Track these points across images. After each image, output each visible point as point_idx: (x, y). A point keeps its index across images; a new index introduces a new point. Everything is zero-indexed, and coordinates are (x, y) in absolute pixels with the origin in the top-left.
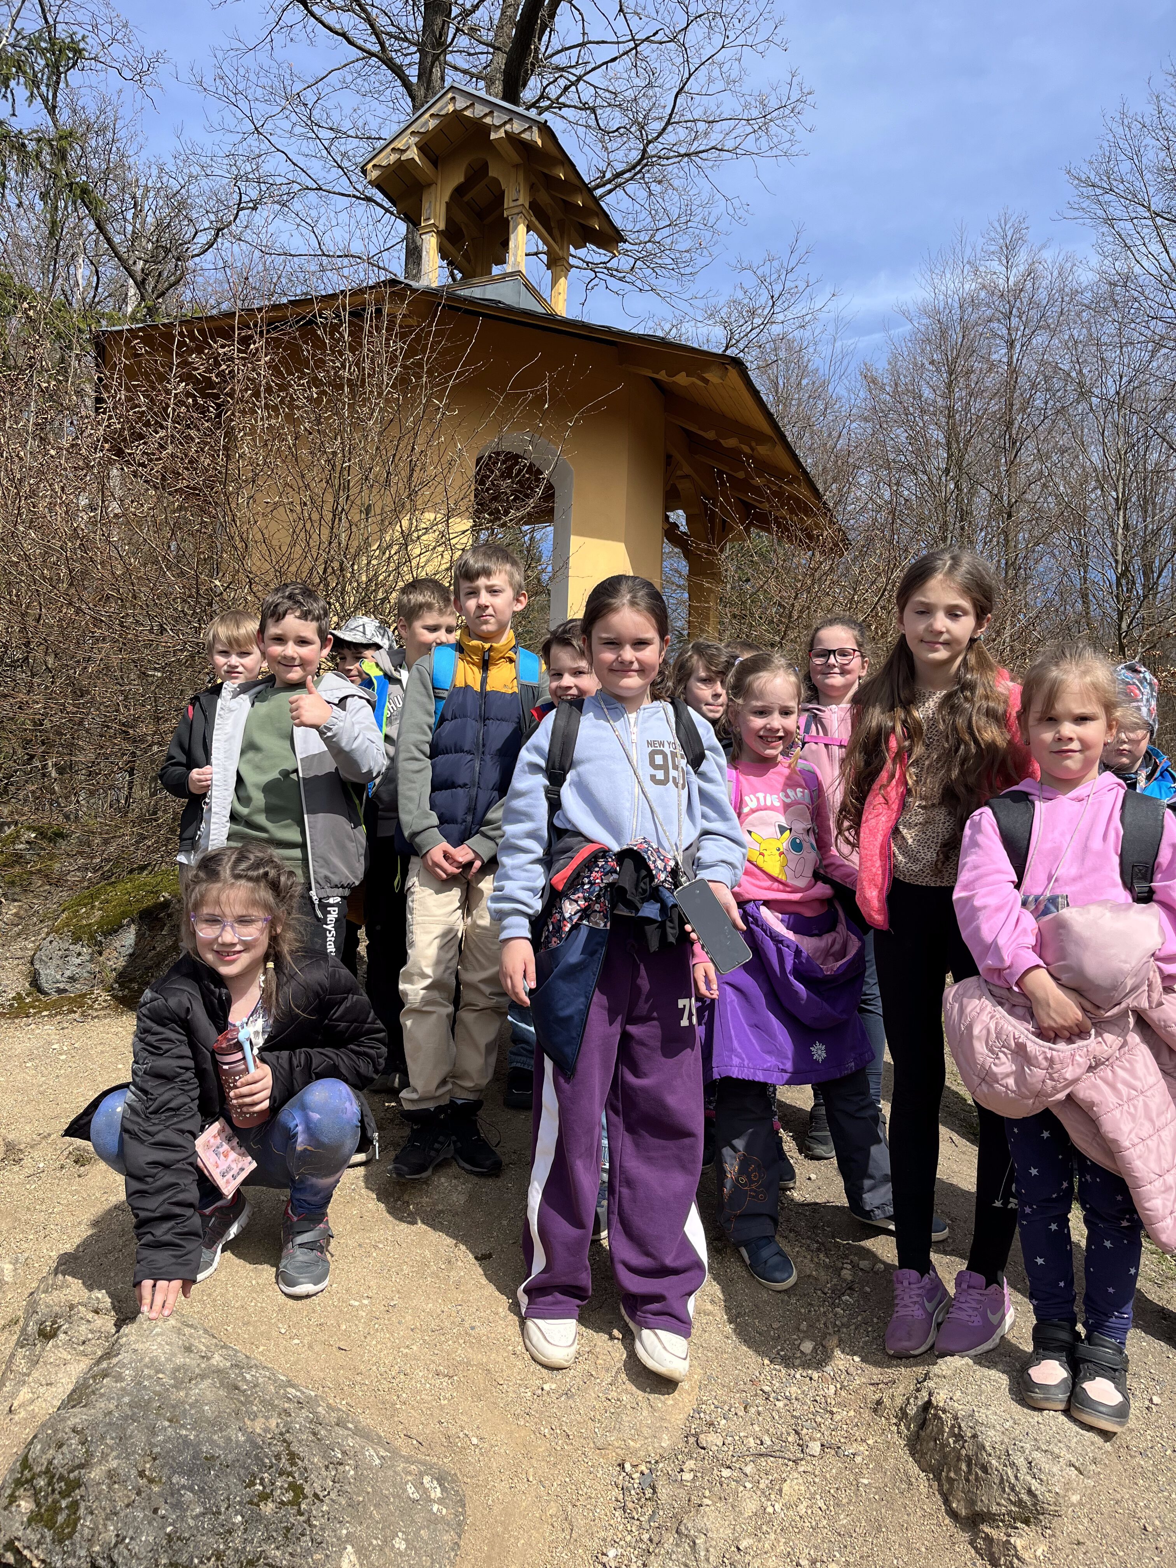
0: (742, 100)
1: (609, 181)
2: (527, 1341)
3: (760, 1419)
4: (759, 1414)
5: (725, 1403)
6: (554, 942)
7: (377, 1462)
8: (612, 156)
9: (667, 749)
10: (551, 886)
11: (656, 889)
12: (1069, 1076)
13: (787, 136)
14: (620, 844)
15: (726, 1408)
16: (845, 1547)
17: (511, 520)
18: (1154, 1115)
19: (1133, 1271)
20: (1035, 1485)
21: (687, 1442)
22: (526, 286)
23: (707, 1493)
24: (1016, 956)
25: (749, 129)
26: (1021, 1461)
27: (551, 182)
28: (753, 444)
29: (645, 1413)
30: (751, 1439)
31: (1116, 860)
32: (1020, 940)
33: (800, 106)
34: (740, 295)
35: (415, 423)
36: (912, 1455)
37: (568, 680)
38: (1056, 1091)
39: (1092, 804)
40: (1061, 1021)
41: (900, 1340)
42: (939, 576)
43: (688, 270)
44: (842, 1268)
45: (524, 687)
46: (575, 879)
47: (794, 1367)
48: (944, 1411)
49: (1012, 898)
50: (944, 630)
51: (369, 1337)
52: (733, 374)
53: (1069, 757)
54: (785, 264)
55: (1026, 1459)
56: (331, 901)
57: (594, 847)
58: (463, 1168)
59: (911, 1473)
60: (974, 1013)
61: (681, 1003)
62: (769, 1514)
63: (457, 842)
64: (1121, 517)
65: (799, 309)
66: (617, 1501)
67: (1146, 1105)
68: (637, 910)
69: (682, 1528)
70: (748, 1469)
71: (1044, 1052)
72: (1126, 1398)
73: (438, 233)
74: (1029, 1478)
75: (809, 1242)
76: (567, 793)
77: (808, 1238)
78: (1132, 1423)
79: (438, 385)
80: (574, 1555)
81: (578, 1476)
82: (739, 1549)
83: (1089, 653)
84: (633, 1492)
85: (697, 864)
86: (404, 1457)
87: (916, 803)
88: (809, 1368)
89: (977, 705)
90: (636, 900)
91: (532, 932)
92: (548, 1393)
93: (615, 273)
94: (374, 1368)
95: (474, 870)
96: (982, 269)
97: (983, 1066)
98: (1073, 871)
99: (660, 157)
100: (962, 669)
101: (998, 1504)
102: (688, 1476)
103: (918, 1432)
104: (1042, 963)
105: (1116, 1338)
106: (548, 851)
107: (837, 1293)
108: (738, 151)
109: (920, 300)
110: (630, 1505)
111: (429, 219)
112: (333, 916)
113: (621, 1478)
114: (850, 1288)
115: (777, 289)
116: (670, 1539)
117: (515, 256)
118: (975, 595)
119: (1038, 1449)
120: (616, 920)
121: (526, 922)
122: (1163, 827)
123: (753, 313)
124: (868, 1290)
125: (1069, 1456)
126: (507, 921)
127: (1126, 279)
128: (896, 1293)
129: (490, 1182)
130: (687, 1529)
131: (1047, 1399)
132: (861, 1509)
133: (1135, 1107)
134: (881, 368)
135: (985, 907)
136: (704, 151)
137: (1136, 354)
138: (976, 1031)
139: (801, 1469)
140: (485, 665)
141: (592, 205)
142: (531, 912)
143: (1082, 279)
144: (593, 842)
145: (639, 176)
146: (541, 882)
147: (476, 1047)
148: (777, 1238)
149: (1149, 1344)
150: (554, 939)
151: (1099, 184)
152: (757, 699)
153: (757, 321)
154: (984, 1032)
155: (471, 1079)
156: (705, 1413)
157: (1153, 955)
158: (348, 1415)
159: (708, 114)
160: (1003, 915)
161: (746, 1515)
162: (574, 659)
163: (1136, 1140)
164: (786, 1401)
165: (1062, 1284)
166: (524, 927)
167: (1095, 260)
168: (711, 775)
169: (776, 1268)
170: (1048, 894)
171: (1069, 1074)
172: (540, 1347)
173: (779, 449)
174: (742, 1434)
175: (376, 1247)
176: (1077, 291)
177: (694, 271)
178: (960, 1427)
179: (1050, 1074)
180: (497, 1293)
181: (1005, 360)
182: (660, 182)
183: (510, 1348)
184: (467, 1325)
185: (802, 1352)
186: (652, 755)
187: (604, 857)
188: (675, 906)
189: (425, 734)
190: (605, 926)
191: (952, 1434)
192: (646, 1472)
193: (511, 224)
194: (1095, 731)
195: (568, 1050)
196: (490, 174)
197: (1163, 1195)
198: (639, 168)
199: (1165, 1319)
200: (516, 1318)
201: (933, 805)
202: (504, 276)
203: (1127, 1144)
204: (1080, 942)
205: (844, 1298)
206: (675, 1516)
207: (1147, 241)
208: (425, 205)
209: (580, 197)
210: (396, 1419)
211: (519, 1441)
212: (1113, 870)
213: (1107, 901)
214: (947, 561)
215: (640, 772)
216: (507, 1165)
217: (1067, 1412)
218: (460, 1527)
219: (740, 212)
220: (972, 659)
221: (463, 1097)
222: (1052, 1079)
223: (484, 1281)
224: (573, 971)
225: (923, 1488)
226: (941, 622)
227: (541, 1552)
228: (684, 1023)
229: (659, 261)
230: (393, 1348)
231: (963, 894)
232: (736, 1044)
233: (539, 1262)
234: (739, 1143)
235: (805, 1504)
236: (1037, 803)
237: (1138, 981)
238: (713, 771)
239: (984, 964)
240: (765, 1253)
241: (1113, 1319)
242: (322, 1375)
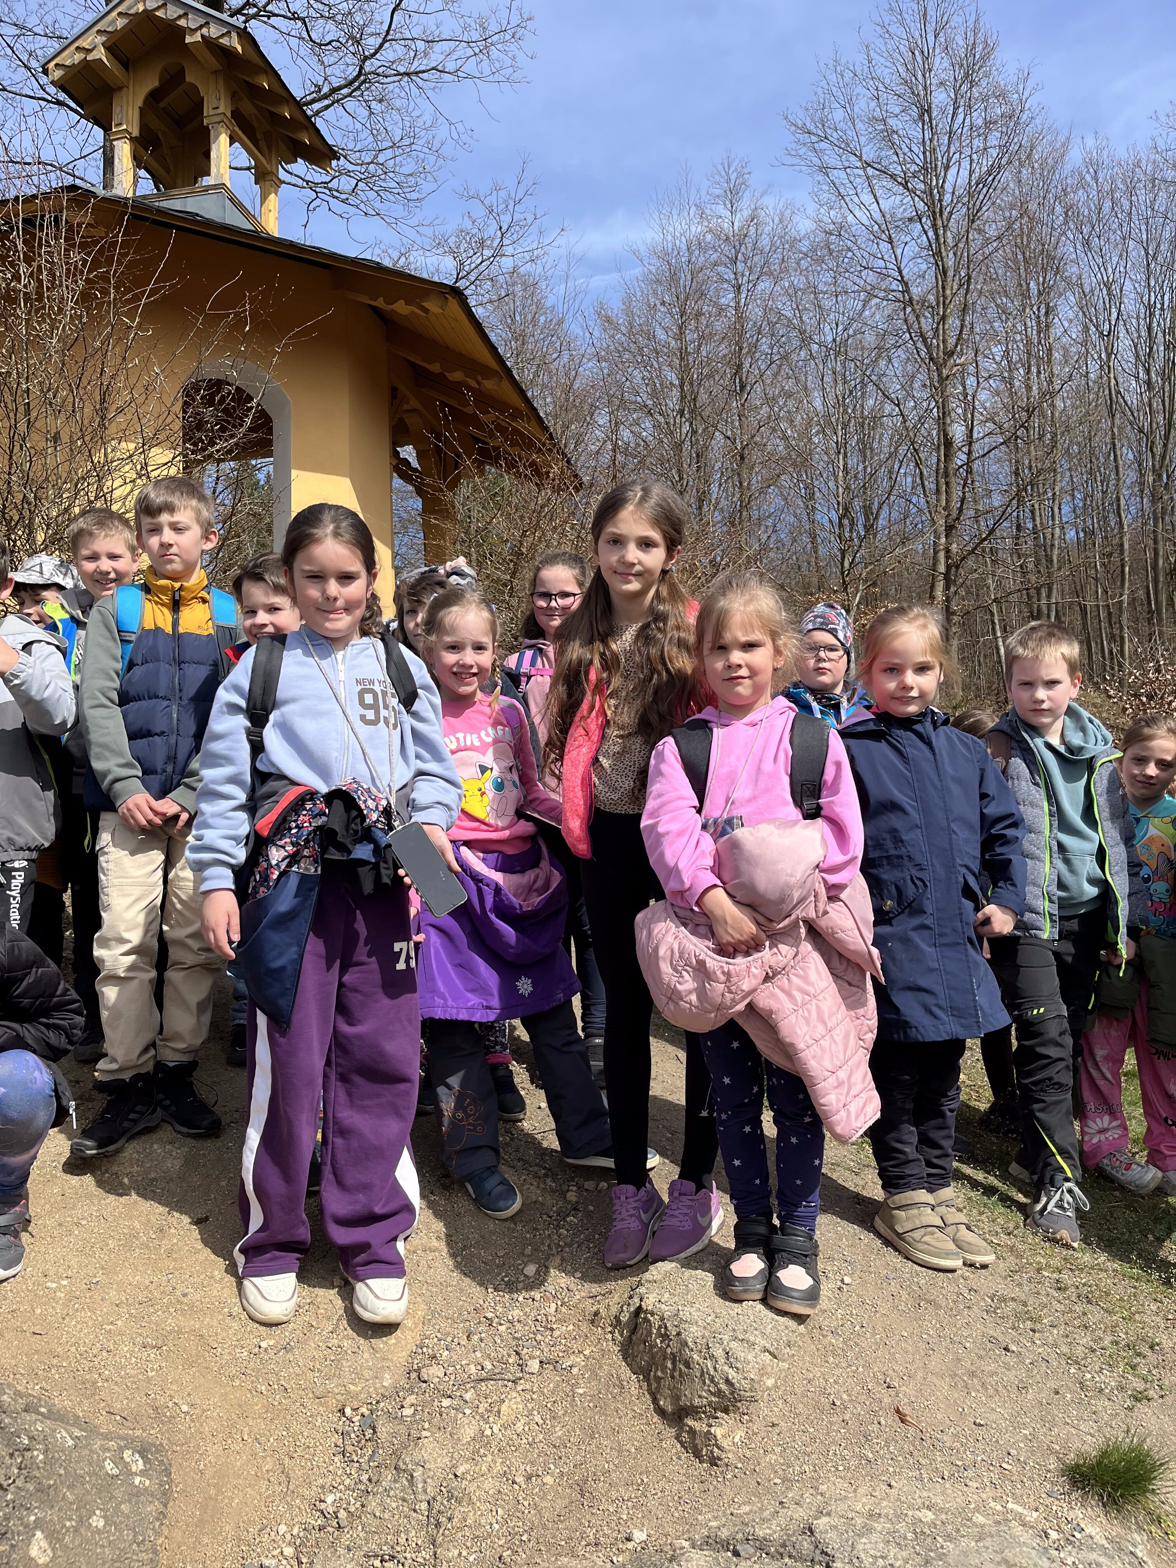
0: (461, 21)
1: (326, 97)
2: (244, 1301)
3: (483, 1345)
4: (481, 1340)
5: (448, 1334)
6: (262, 892)
7: (71, 1442)
8: (329, 71)
9: (377, 688)
10: (256, 833)
11: (369, 829)
12: (745, 987)
13: (508, 62)
14: (328, 786)
15: (449, 1339)
16: (560, 1458)
17: (218, 451)
18: (826, 1016)
19: (817, 1162)
20: (732, 1374)
21: (409, 1378)
22: (231, 200)
23: (427, 1425)
24: (695, 877)
25: (470, 52)
26: (719, 1353)
27: (254, 91)
28: (479, 378)
29: (366, 1356)
30: (472, 1366)
31: (786, 780)
32: (698, 863)
33: (521, 32)
34: (468, 224)
35: (103, 343)
36: (625, 1359)
37: (262, 617)
38: (735, 1002)
39: (765, 728)
40: (737, 936)
41: (617, 1253)
42: (630, 508)
43: (414, 196)
44: (568, 1191)
45: (220, 628)
46: (280, 824)
47: (518, 1291)
48: (652, 1314)
49: (692, 821)
50: (636, 561)
51: (67, 1319)
52: (453, 304)
53: (739, 684)
54: (513, 195)
55: (724, 1350)
56: (16, 864)
57: (301, 789)
58: (179, 1132)
59: (623, 1377)
60: (660, 936)
61: (397, 946)
62: (487, 1436)
63: (162, 793)
64: (841, 461)
65: (529, 242)
66: (336, 1446)
67: (818, 1007)
68: (349, 852)
69: (401, 1464)
70: (468, 1396)
71: (722, 967)
72: (817, 1281)
73: (132, 139)
74: (726, 1368)
75: (536, 1169)
76: (271, 736)
77: (537, 1165)
78: (824, 1303)
79: (128, 302)
80: (290, 1506)
81: (295, 1427)
82: (456, 1476)
83: (754, 582)
84: (353, 1435)
85: (412, 805)
86: (102, 1434)
87: (613, 732)
88: (532, 1289)
89: (669, 636)
90: (348, 842)
91: (237, 881)
92: (266, 1350)
93: (335, 193)
94: (73, 1349)
95: (181, 823)
96: (708, 212)
97: (669, 985)
98: (748, 793)
99: (378, 75)
100: (655, 602)
101: (700, 1397)
102: (408, 1412)
103: (630, 1337)
104: (719, 883)
105: (805, 1226)
106: (251, 797)
107: (563, 1215)
108: (460, 74)
109: (649, 241)
110: (350, 1448)
111: (120, 124)
112: (18, 880)
113: (341, 1423)
114: (575, 1209)
115: (506, 220)
116: (388, 1476)
117: (218, 167)
118: (665, 527)
119: (735, 1339)
120: (327, 864)
121: (229, 873)
122: (828, 746)
123: (482, 243)
124: (591, 1208)
125: (764, 1343)
126: (209, 872)
127: (840, 229)
128: (615, 1208)
129: (208, 1144)
130: (405, 1464)
131: (746, 1291)
132: (576, 1419)
133: (809, 1011)
134: (615, 306)
135: (668, 833)
136: (424, 72)
137: (850, 303)
138: (662, 952)
139: (519, 1388)
140: (176, 605)
141: (302, 120)
142: (233, 861)
143: (800, 226)
144: (299, 785)
145: (358, 93)
146: (245, 829)
147: (185, 1004)
148: (502, 1168)
149: (843, 1228)
150: (262, 889)
151: (815, 131)
152: (448, 634)
153: (487, 253)
154: (669, 953)
155: (183, 1039)
156: (428, 1347)
157: (817, 866)
158: (40, 1399)
159: (428, 32)
160: (684, 840)
161: (465, 1441)
162: (267, 594)
163: (811, 1042)
164: (509, 1325)
165: (758, 1182)
166: (226, 877)
167: (811, 208)
168: (424, 714)
169: (500, 1197)
170: (725, 816)
171: (746, 986)
172: (256, 1305)
173: (506, 384)
174: (463, 1363)
175: (78, 1224)
176: (795, 239)
177: (420, 196)
178: (666, 1327)
179: (728, 987)
180: (213, 1256)
181: (732, 304)
182: (381, 101)
183: (226, 1310)
184: (178, 1293)
185: (526, 1276)
186: (361, 694)
187: (311, 799)
188: (389, 846)
189: (113, 680)
190: (316, 871)
191: (660, 1335)
192: (367, 1413)
193: (212, 132)
194: (762, 657)
195: (282, 1002)
196: (187, 79)
197: (837, 1090)
198: (357, 84)
199: (859, 1204)
200: (233, 1279)
201: (630, 734)
202: (208, 188)
203: (802, 1046)
204: (751, 861)
205: (568, 1219)
206: (394, 1453)
207: (859, 191)
208: (116, 110)
209: (286, 108)
210: (97, 1397)
211: (234, 1402)
212: (783, 790)
213: (776, 819)
214: (637, 493)
215: (348, 711)
216: (228, 1125)
217: (764, 1301)
218: (165, 1497)
219: (464, 138)
220: (664, 592)
221: (171, 1057)
222: (730, 992)
223: (199, 1246)
224: (285, 920)
225: (634, 1391)
226: (633, 553)
227: (256, 1509)
228: (401, 966)
229: (383, 184)
230: (95, 1325)
231: (649, 822)
232: (440, 984)
233: (256, 1220)
234: (454, 1081)
235: (522, 1421)
236: (715, 730)
237: (805, 893)
238: (427, 711)
239: (669, 887)
240: (491, 1183)
241: (802, 1209)
242: (13, 1362)
